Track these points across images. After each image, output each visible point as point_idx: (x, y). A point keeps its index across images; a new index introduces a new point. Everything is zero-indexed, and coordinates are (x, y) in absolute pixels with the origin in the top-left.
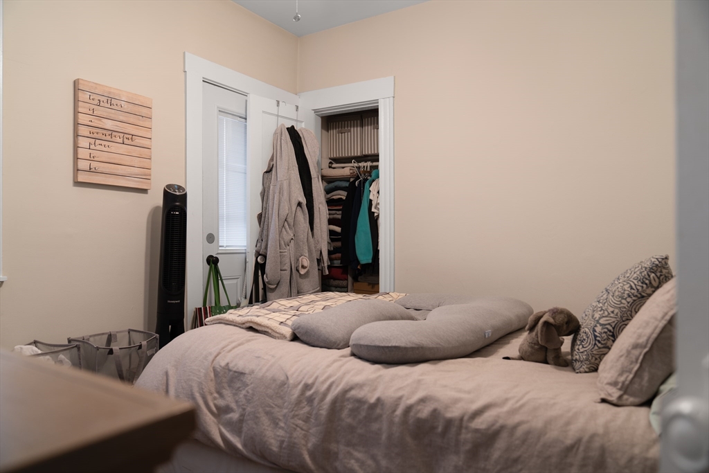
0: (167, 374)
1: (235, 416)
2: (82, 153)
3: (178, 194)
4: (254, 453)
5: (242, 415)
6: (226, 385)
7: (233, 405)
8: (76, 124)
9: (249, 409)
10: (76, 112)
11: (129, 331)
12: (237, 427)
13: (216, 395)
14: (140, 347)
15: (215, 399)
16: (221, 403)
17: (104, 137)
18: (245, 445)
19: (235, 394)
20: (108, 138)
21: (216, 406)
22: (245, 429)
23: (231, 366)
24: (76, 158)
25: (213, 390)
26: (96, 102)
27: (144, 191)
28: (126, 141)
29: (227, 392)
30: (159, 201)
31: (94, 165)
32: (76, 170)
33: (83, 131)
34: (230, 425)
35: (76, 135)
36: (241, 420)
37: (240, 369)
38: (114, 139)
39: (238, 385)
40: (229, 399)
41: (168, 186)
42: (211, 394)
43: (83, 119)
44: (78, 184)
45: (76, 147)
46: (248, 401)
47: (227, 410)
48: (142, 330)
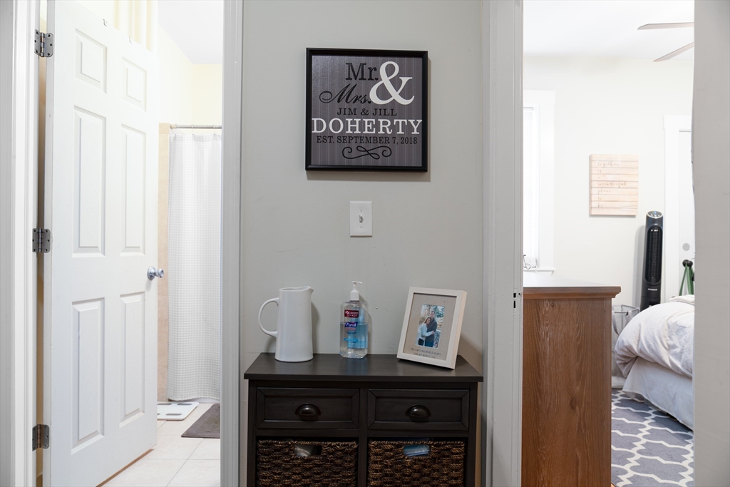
0: (640, 325)
1: (678, 350)
2: (594, 197)
3: (656, 218)
4: (687, 370)
5: (682, 350)
6: (674, 333)
7: (678, 344)
8: (591, 181)
9: (686, 346)
10: (591, 174)
11: (622, 306)
12: (679, 356)
13: (668, 338)
14: (627, 314)
15: (667, 340)
16: (671, 343)
17: (607, 186)
18: (683, 366)
19: (679, 339)
20: (610, 186)
21: (668, 344)
22: (683, 357)
23: (678, 323)
24: (591, 201)
25: (666, 335)
26: (602, 165)
27: (634, 216)
28: (621, 186)
29: (675, 337)
30: (644, 223)
31: (601, 203)
32: (591, 208)
33: (595, 184)
34: (675, 355)
35: (591, 188)
36: (681, 353)
37: (683, 325)
38: (613, 186)
39: (681, 333)
40: (675, 341)
41: (650, 213)
42: (665, 337)
43: (594, 178)
44: (592, 216)
45: (591, 194)
46: (686, 342)
47: (674, 347)
48: (631, 305)
